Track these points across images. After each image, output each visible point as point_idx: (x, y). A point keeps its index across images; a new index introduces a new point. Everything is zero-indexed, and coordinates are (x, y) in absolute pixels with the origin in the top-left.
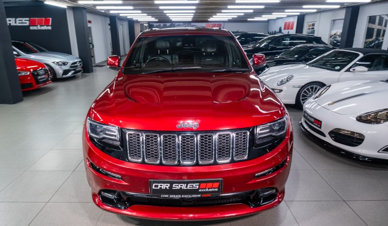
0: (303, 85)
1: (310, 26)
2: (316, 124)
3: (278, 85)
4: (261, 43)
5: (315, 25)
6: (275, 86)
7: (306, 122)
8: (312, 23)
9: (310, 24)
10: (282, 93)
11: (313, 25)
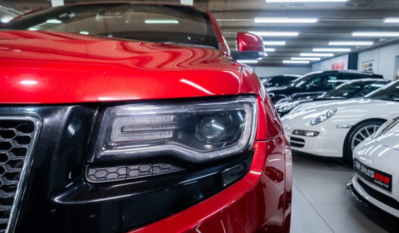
0: (354, 124)
1: (366, 67)
2: (379, 183)
3: (312, 125)
4: (296, 83)
5: (374, 65)
6: (307, 126)
7: (359, 181)
8: (368, 63)
9: (366, 64)
10: (319, 137)
11: (371, 65)
